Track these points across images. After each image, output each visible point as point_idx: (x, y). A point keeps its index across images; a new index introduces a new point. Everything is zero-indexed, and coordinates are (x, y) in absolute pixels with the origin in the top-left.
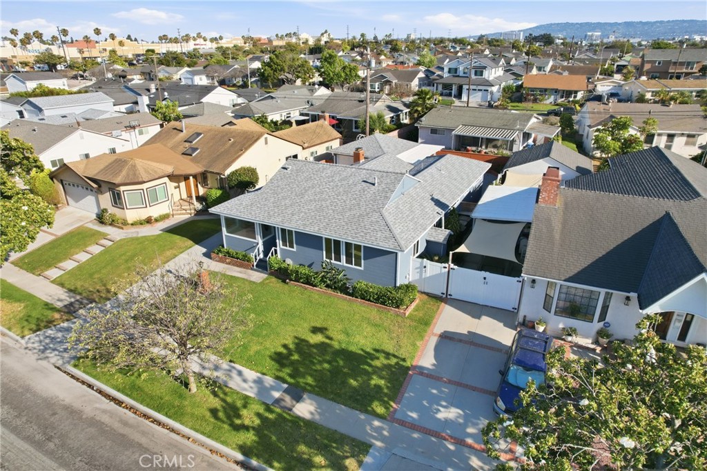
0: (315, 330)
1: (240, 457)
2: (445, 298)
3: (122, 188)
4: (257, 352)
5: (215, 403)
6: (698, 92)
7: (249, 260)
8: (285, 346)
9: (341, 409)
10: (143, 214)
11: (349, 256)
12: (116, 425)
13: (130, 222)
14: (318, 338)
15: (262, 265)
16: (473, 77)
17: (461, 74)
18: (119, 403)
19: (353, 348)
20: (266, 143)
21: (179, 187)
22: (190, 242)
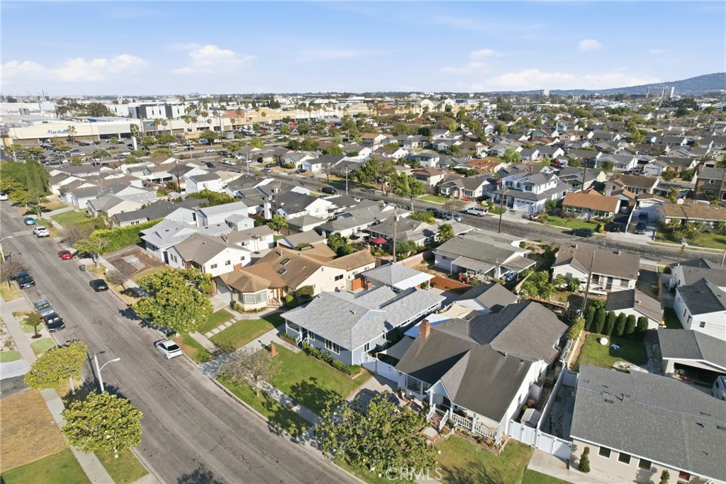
0: (312, 379)
1: (268, 420)
2: (374, 374)
3: (244, 294)
4: (286, 385)
5: (264, 401)
6: (715, 222)
7: (295, 342)
8: (297, 384)
9: (309, 411)
10: (253, 307)
11: (334, 347)
12: (229, 404)
13: (246, 310)
14: (311, 382)
15: (300, 345)
16: (524, 191)
17: (516, 187)
18: (231, 396)
19: (324, 389)
20: (322, 270)
21: (273, 291)
22: (273, 326)
